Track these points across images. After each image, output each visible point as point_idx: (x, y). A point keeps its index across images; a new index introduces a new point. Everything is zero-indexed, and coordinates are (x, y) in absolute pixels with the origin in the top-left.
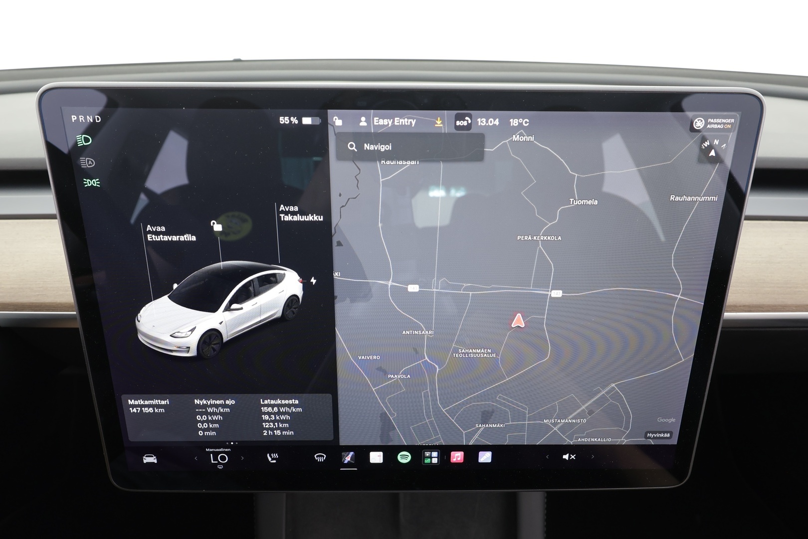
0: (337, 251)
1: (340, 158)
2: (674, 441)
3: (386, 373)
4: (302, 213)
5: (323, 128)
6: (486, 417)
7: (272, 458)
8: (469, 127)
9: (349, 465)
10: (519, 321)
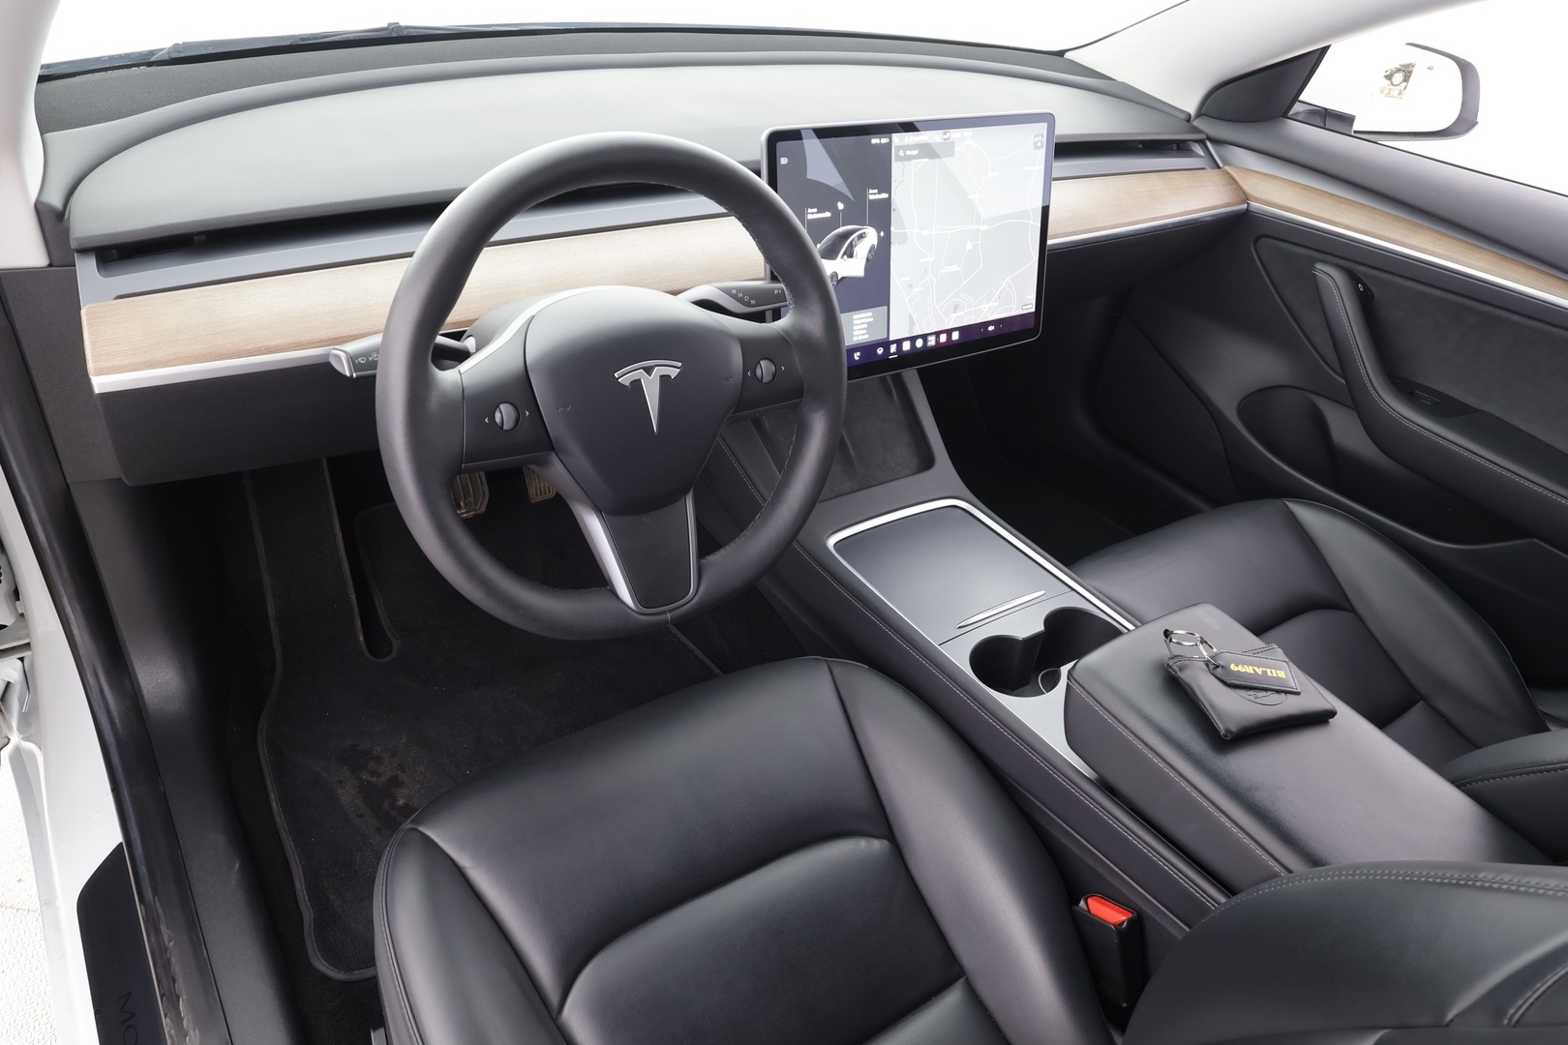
0: (893, 213)
1: (896, 160)
2: (1033, 310)
3: (912, 287)
4: (879, 193)
5: (889, 145)
6: (956, 308)
7: (857, 356)
8: (948, 139)
9: (894, 354)
10: (969, 246)
